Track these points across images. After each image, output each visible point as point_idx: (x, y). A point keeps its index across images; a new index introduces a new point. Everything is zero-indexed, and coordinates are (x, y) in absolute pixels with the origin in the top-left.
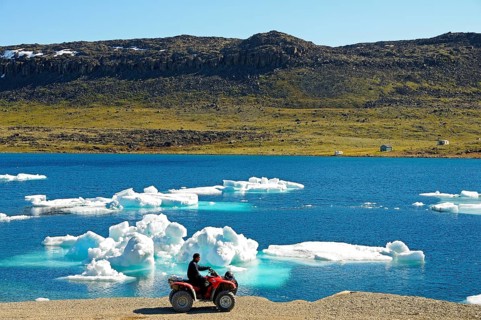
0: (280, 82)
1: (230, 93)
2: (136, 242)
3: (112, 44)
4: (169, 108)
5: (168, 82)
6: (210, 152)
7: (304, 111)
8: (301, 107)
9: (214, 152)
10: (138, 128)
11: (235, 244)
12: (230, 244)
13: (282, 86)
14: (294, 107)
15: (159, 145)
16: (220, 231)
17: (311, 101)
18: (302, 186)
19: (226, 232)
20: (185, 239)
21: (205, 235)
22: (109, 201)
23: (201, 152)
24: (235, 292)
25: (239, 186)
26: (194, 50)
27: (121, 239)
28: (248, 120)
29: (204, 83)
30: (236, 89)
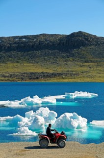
0: (83, 52)
1: (62, 57)
2: (37, 119)
3: (15, 38)
4: (38, 63)
5: (37, 53)
6: (54, 81)
7: (93, 64)
8: (91, 62)
9: (56, 81)
10: (25, 71)
11: (78, 120)
12: (76, 120)
13: (83, 54)
14: (89, 62)
15: (34, 79)
16: (71, 115)
17: (96, 60)
18: (97, 95)
19: (74, 115)
20: (57, 118)
21: (66, 116)
22: (20, 102)
23: (51, 81)
24: (65, 140)
25: (72, 95)
26: (48, 39)
27: (31, 118)
28: (69, 68)
29: (52, 53)
30: (65, 55)
